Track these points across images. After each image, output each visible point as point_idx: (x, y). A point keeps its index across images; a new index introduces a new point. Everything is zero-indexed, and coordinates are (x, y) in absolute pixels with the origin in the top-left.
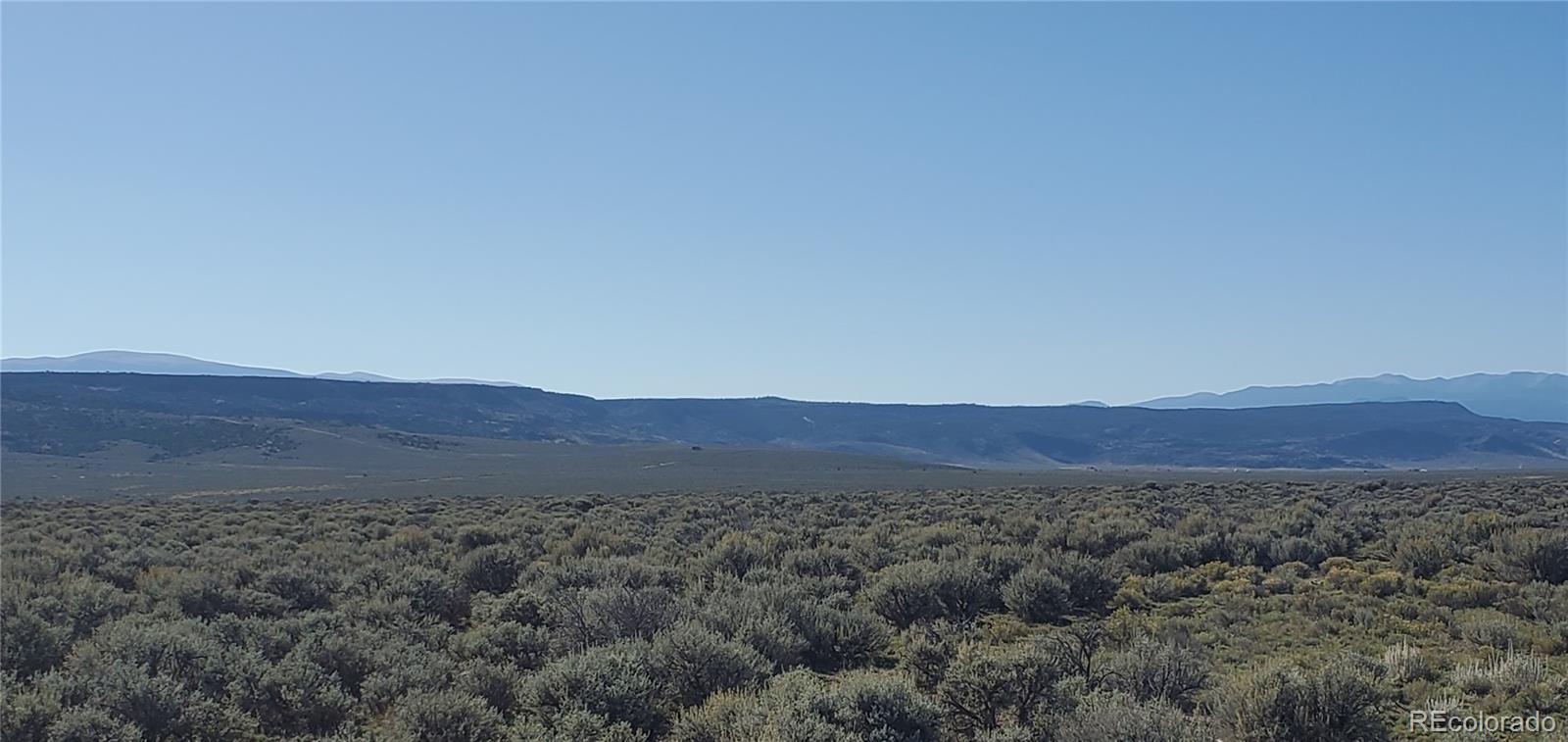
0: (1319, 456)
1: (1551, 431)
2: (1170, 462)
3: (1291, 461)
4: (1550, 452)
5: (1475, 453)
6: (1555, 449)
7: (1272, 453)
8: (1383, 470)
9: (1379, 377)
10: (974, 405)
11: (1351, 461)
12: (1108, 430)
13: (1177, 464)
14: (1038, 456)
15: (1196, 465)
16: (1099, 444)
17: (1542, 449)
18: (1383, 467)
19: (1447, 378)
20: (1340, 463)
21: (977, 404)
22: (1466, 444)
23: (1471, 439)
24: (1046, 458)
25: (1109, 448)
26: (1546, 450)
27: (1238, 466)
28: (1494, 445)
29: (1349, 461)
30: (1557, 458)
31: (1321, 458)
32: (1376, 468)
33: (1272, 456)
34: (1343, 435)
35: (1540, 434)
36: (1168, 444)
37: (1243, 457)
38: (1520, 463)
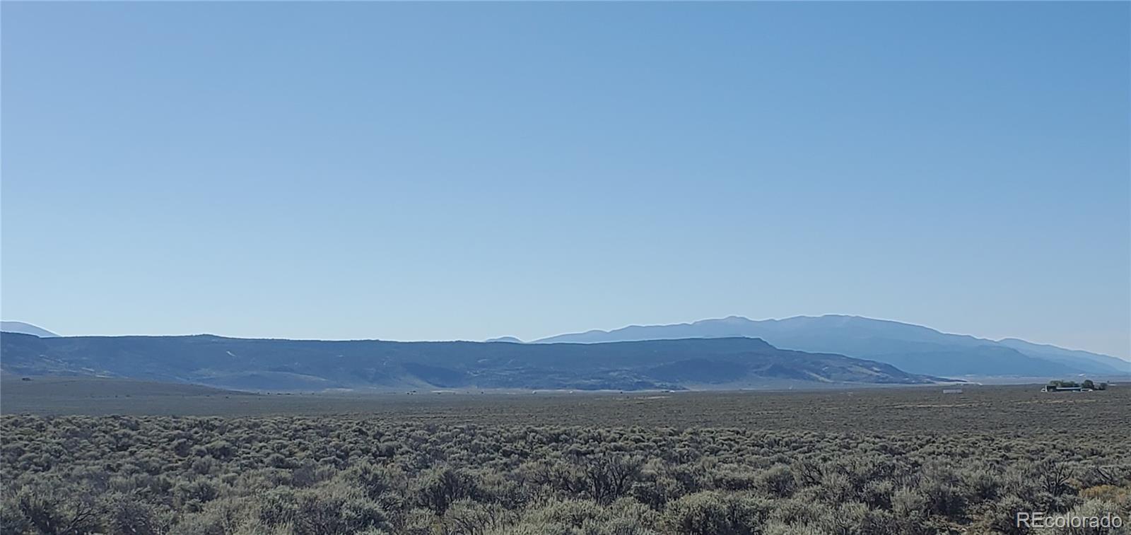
0: (636, 380)
1: (823, 361)
2: (522, 385)
3: (613, 385)
4: (818, 376)
5: (761, 377)
6: (822, 374)
7: (600, 378)
8: (684, 391)
9: (727, 319)
10: (377, 341)
11: (660, 384)
12: (480, 361)
13: (527, 387)
14: (418, 382)
15: (542, 388)
16: (468, 372)
17: (812, 374)
18: (684, 389)
19: (777, 319)
20: (651, 386)
21: (381, 340)
22: (755, 370)
23: (758, 367)
24: (425, 383)
25: (476, 375)
26: (815, 375)
27: (573, 388)
28: (776, 371)
29: (658, 385)
30: (823, 382)
31: (638, 382)
32: (679, 389)
33: (600, 380)
34: (662, 364)
35: (813, 363)
36: (523, 371)
37: (578, 382)
38: (792, 385)
